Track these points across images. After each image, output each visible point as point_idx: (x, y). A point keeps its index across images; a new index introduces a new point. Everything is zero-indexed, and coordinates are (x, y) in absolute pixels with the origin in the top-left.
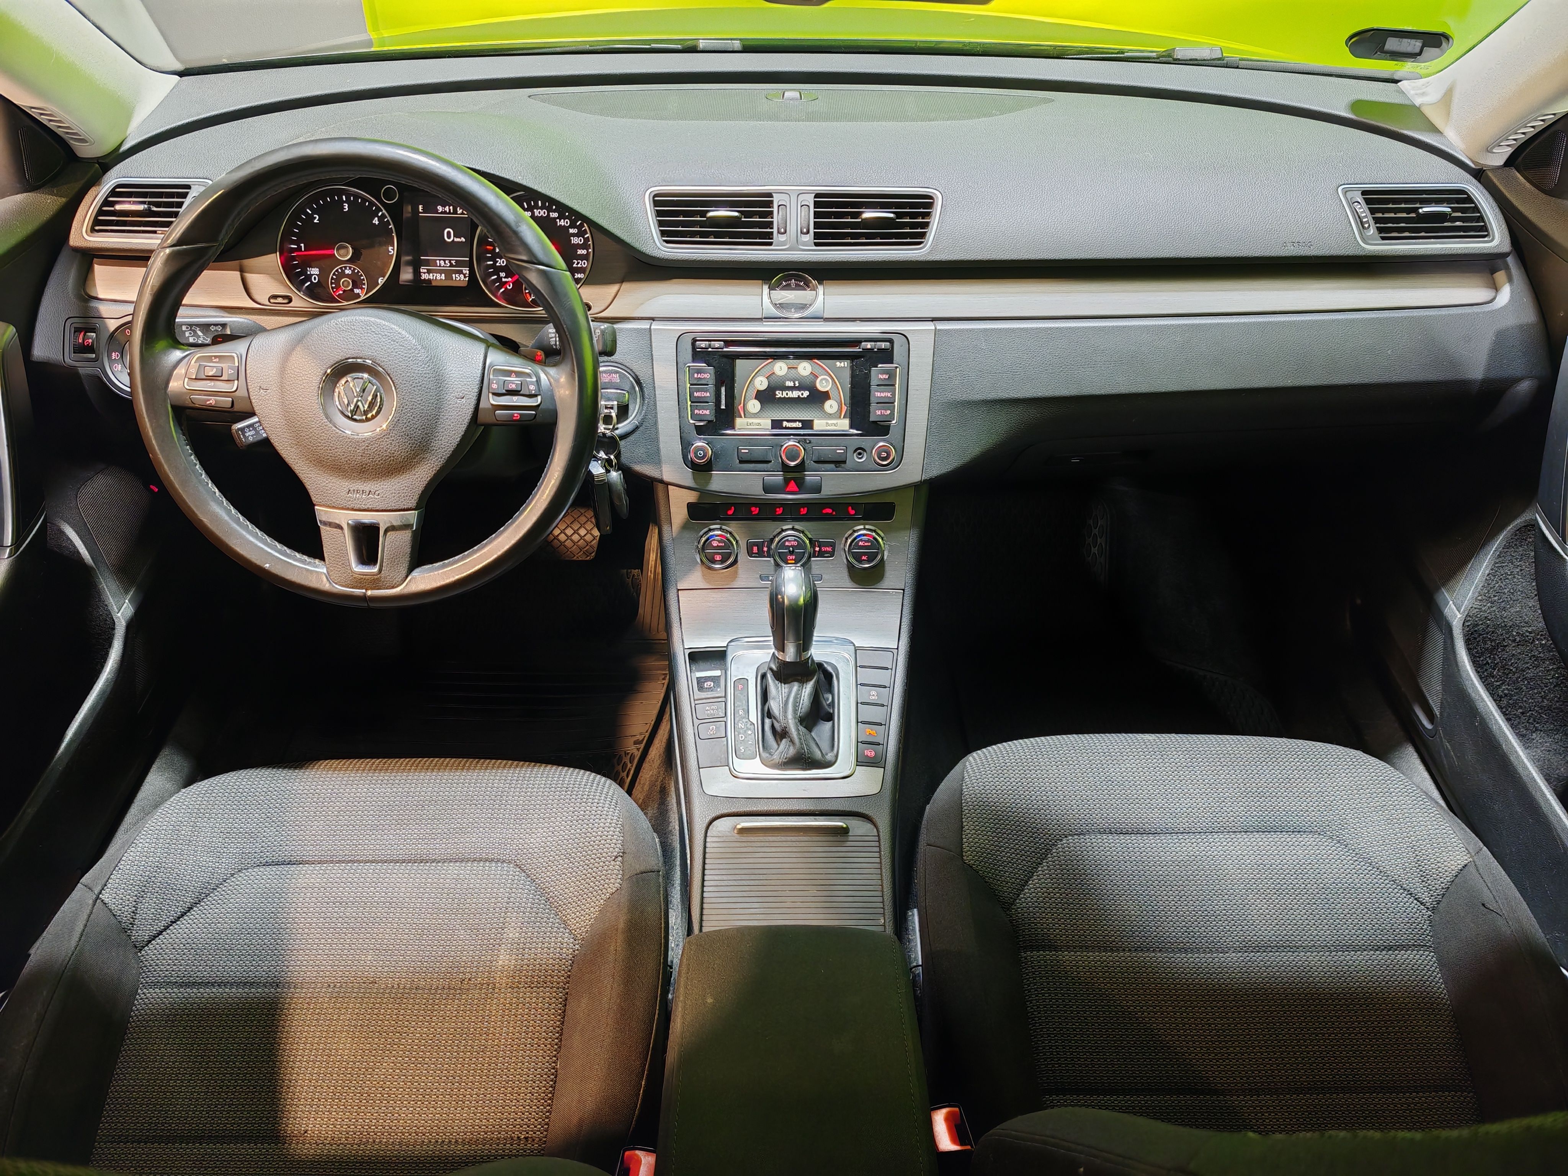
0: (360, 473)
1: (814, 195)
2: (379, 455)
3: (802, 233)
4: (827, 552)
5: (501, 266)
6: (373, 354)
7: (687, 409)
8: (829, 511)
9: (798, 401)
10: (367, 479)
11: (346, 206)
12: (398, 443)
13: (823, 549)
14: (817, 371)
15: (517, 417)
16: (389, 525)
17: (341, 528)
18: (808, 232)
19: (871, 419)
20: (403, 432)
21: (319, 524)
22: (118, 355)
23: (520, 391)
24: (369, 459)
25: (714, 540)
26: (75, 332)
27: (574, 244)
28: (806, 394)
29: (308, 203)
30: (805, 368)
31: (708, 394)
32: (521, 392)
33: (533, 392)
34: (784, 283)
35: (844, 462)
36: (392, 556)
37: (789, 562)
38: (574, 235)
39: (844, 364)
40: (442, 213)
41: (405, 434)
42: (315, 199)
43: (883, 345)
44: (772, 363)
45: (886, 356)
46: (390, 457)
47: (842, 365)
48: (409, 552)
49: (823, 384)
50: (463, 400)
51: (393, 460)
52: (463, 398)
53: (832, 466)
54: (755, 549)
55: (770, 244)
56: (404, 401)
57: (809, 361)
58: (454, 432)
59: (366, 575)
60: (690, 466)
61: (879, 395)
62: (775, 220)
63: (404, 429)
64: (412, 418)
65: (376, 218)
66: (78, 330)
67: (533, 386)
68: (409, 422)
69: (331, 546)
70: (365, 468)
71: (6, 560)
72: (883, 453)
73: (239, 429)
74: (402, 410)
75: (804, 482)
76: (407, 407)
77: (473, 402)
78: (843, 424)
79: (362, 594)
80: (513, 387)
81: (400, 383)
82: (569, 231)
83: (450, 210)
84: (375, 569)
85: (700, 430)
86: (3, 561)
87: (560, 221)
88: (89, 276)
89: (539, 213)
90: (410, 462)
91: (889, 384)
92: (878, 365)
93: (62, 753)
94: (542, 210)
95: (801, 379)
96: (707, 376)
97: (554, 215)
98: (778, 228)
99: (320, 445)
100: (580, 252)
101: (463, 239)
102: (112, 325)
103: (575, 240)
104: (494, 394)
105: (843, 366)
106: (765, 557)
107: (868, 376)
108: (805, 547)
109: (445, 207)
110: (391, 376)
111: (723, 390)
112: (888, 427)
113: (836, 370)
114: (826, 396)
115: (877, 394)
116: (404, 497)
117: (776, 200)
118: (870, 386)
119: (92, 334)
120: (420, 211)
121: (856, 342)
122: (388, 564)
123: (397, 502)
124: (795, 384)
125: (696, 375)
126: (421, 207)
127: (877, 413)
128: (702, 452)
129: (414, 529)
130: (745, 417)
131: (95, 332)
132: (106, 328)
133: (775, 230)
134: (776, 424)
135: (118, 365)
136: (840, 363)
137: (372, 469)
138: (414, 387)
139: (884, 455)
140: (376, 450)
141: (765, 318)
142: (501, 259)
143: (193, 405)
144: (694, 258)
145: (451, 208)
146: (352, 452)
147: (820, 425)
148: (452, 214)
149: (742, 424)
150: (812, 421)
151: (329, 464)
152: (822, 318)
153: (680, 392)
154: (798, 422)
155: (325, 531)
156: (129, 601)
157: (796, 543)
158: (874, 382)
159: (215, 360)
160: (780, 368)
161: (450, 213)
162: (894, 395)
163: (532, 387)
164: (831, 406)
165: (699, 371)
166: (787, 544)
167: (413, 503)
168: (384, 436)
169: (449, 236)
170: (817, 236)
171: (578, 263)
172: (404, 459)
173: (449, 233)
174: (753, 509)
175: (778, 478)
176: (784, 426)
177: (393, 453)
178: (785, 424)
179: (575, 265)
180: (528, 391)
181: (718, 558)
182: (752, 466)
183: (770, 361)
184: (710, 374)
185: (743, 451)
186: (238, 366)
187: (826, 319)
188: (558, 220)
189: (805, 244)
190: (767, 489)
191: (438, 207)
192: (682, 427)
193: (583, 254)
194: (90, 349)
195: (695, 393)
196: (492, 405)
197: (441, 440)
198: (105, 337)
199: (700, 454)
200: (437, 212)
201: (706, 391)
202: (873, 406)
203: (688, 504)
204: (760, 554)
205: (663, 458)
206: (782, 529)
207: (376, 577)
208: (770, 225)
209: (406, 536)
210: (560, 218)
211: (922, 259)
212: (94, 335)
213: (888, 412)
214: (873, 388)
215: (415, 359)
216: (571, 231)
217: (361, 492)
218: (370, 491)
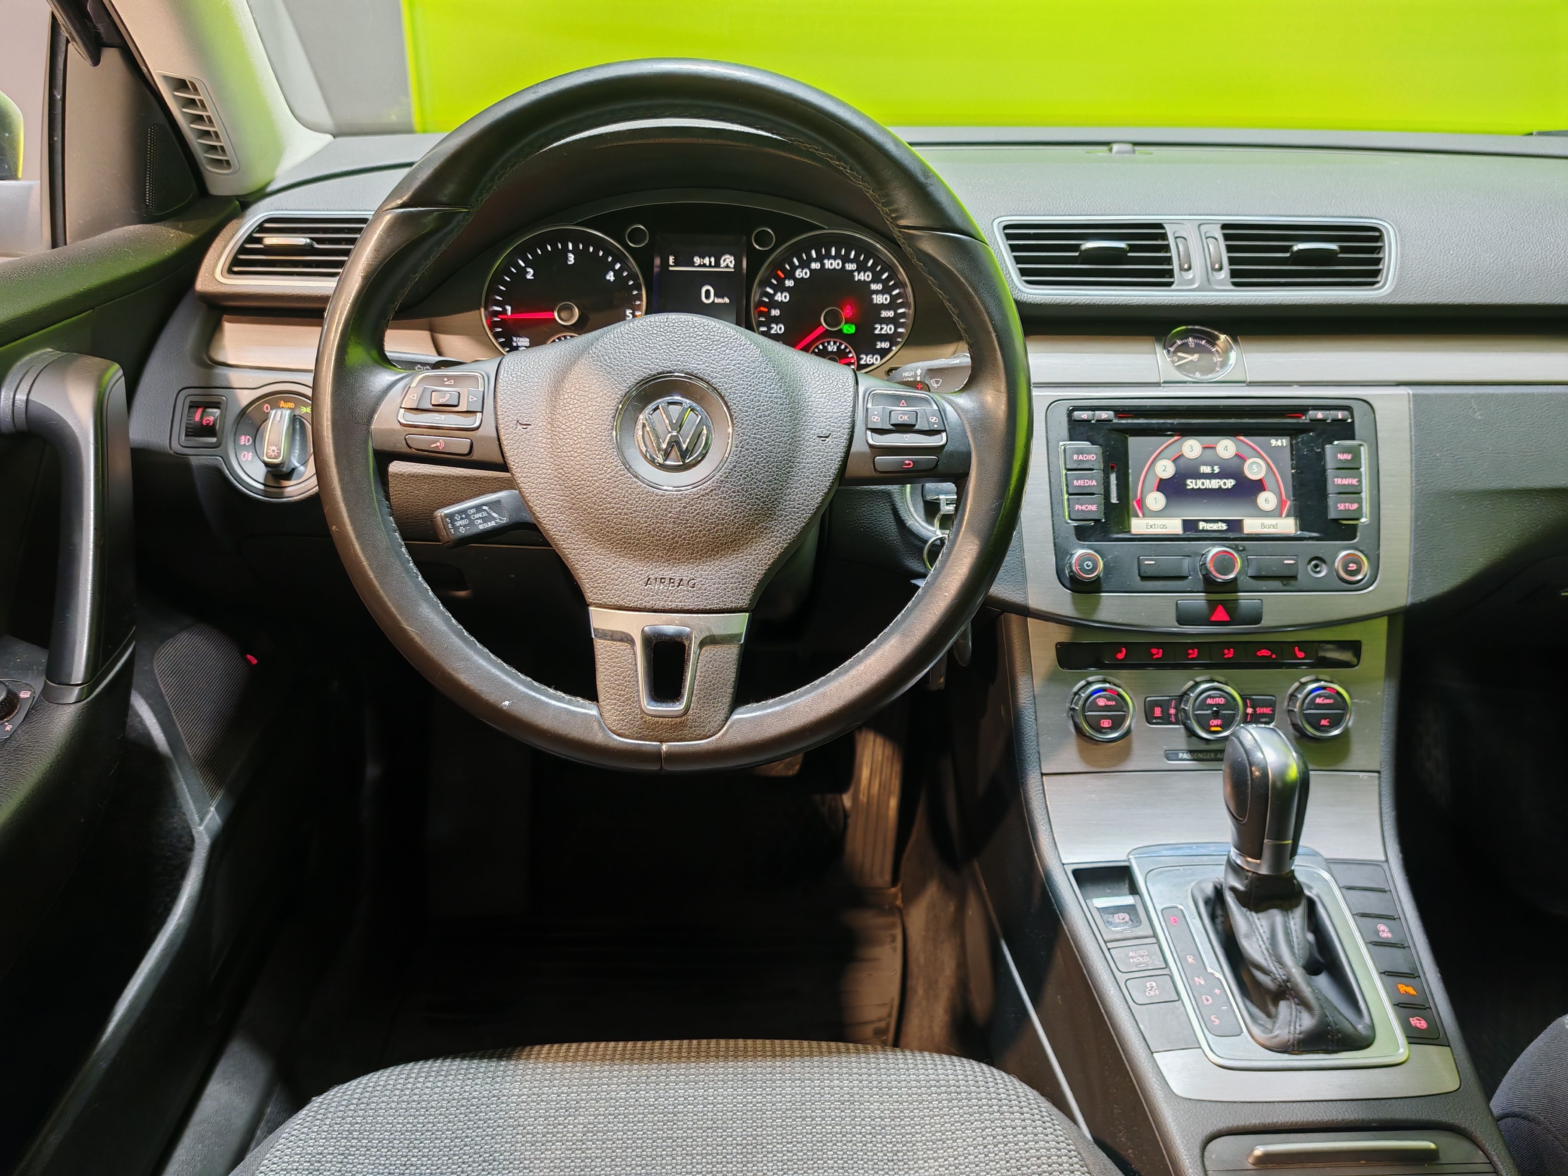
0: (668, 550)
1: (1219, 226)
2: (701, 521)
3: (1213, 269)
4: (1264, 715)
5: (777, 333)
6: (699, 367)
7: (1063, 505)
8: (1265, 653)
9: (1219, 493)
10: (678, 561)
11: (571, 258)
12: (732, 502)
13: (1259, 710)
14: (1245, 451)
15: (909, 464)
16: (708, 634)
17: (631, 641)
18: (1221, 269)
19: (1329, 518)
20: (741, 485)
21: (593, 636)
22: (249, 440)
23: (914, 425)
24: (686, 527)
25: (1100, 697)
26: (190, 407)
27: (877, 304)
28: (1230, 483)
29: (521, 252)
30: (1226, 447)
31: (1094, 483)
32: (916, 427)
33: (936, 426)
34: (1179, 342)
35: (1294, 577)
36: (707, 685)
37: (1213, 729)
38: (877, 292)
39: (1282, 442)
40: (700, 266)
41: (742, 489)
42: (529, 246)
43: (1340, 415)
44: (1179, 442)
45: (1345, 430)
46: (717, 525)
47: (1279, 443)
48: (733, 679)
49: (1254, 469)
50: (827, 439)
51: (722, 530)
52: (827, 437)
53: (1277, 584)
54: (1158, 712)
55: (1169, 284)
56: (745, 437)
57: (1233, 438)
58: (812, 489)
59: (663, 717)
60: (1068, 585)
61: (1339, 483)
62: (1174, 253)
63: (742, 481)
64: (754, 463)
65: (612, 273)
66: (194, 406)
67: (935, 418)
68: (751, 469)
69: (612, 669)
70: (677, 543)
71: (72, 706)
72: (1351, 565)
73: (447, 516)
74: (741, 452)
75: (1236, 607)
76: (747, 447)
77: (844, 442)
78: (1288, 525)
79: (655, 749)
80: (905, 419)
81: (740, 410)
82: (870, 287)
83: (710, 262)
84: (678, 707)
85: (1082, 533)
86: (66, 708)
87: (859, 274)
88: (217, 336)
89: (831, 264)
90: (746, 534)
91: (1352, 468)
92: (1333, 441)
93: (109, 1041)
94: (835, 260)
95: (1221, 462)
96: (1092, 457)
97: (850, 267)
98: (1180, 265)
99: (609, 506)
100: (885, 314)
101: (727, 300)
102: (245, 398)
103: (879, 299)
104: (874, 431)
105: (1280, 445)
106: (1171, 723)
107: (1321, 456)
108: (1235, 707)
109: (703, 259)
110: (726, 398)
111: (1113, 477)
112: (1355, 527)
113: (1273, 452)
114: (1259, 486)
115: (1337, 481)
116: (733, 589)
117: (1169, 230)
118: (1324, 470)
119: (215, 410)
120: (671, 263)
121: (1302, 410)
122: (700, 698)
123: (722, 597)
124: (1213, 470)
125: (1075, 457)
126: (671, 259)
127: (1338, 507)
128: (1090, 563)
129: (742, 642)
130: (1144, 516)
131: (219, 408)
132: (236, 400)
133: (1176, 266)
134: (1189, 525)
135: (248, 452)
136: (1277, 440)
137: (689, 544)
138: (760, 417)
139: (1353, 567)
140: (698, 514)
141: (1164, 382)
142: (777, 325)
143: (408, 450)
144: (1068, 301)
145: (713, 259)
146: (660, 517)
147: (1252, 525)
148: (715, 266)
149: (1139, 526)
150: (1241, 521)
151: (620, 537)
152: (1244, 382)
153: (1053, 480)
154: (1220, 523)
155: (600, 646)
156: (216, 809)
157: (1222, 701)
158: (1330, 464)
159: (447, 383)
160: (1192, 447)
161: (710, 266)
162: (1360, 481)
163: (933, 420)
164: (1267, 500)
165: (1080, 452)
166: (1209, 701)
167: (744, 600)
168: (712, 490)
169: (707, 296)
170: (1234, 274)
171: (882, 329)
172: (738, 528)
173: (708, 292)
174: (1154, 651)
175: (1198, 600)
176: (1201, 528)
177: (723, 519)
178: (1202, 525)
179: (877, 332)
180: (927, 425)
181: (1106, 724)
182: (1159, 584)
183: (1176, 438)
184: (1096, 454)
185: (1146, 562)
186: (484, 392)
187: (1250, 382)
188: (856, 274)
189: (1221, 282)
190: (1182, 619)
191: (695, 259)
192: (1056, 529)
193: (889, 317)
194: (209, 430)
195: (1075, 481)
196: (871, 446)
197: (794, 500)
198: (233, 413)
199: (1088, 566)
200: (692, 264)
201: (1091, 478)
202: (1332, 499)
203: (1057, 644)
204: (1166, 719)
205: (1030, 575)
206: (1195, 681)
207: (678, 720)
208: (1168, 261)
209: (731, 654)
210: (859, 270)
211: (1380, 302)
212: (217, 412)
213: (1355, 506)
214: (1330, 473)
215: (762, 376)
216: (874, 287)
217: (667, 581)
218: (681, 580)
